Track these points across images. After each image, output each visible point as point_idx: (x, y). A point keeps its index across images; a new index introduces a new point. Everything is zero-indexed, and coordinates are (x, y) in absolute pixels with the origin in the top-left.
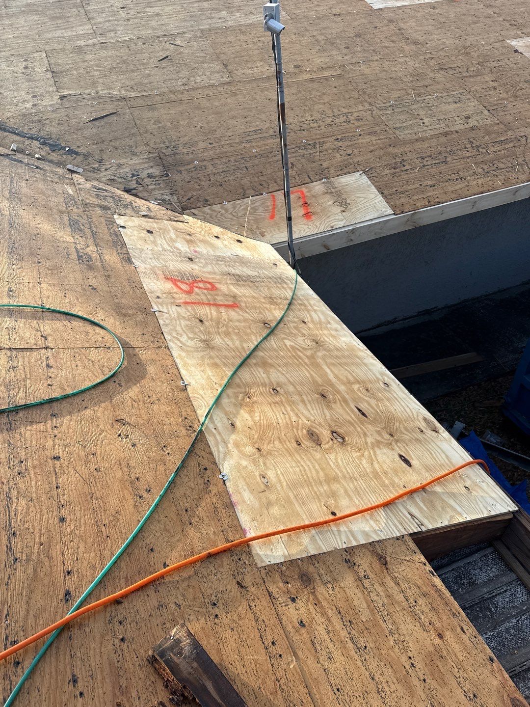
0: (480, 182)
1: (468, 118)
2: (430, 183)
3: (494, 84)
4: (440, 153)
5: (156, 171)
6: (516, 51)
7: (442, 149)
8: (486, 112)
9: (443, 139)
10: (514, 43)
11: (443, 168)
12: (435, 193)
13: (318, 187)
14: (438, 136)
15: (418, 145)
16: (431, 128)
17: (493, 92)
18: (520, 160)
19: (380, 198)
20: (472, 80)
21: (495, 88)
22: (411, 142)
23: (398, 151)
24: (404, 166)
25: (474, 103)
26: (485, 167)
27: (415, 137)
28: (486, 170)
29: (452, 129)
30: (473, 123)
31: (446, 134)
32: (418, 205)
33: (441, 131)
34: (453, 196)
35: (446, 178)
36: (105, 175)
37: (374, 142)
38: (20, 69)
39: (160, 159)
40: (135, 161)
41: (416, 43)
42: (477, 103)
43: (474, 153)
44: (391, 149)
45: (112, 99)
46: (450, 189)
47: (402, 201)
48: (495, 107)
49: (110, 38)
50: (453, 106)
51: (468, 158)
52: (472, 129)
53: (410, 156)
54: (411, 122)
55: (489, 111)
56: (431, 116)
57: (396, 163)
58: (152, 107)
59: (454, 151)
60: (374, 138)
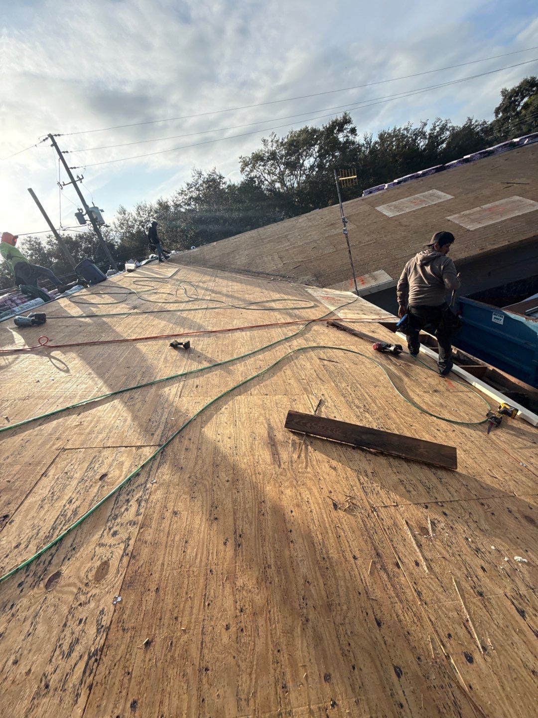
5: (314, 279)
6: (449, 221)
10: (448, 218)
13: (367, 276)
19: (388, 276)
24: (398, 266)
27: (402, 257)
36: (299, 282)
38: (270, 258)
39: (315, 276)
40: (307, 277)
41: (406, 226)
44: (393, 262)
45: (299, 262)
47: (396, 275)
49: (296, 245)
53: (400, 262)
56: (410, 249)
57: (395, 265)
58: (311, 262)
60: (387, 259)
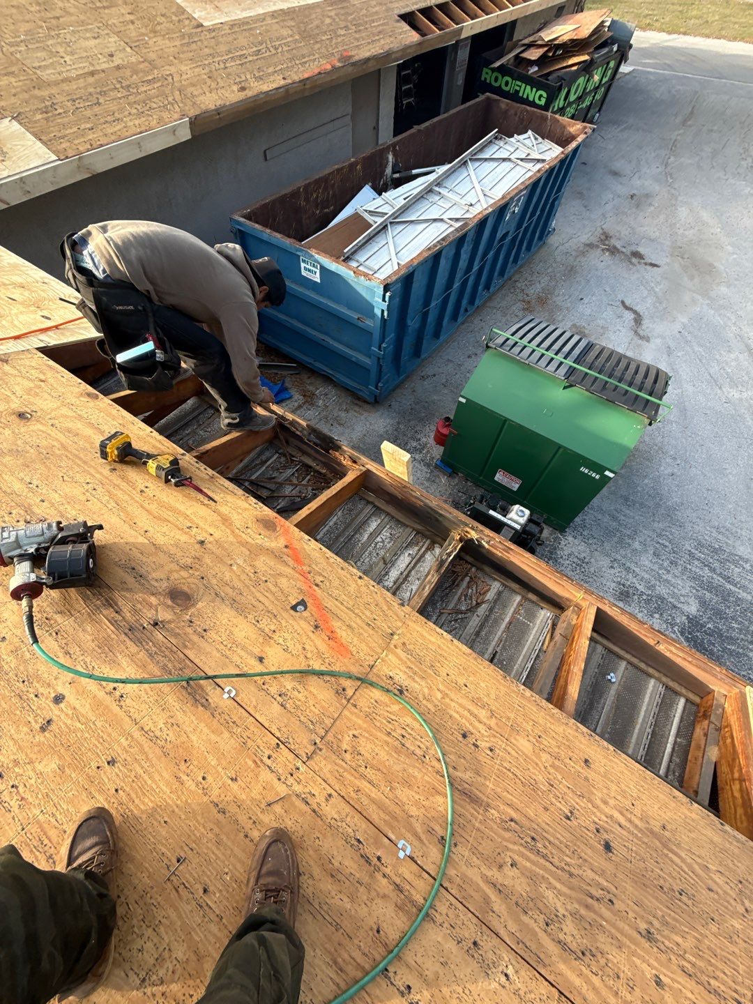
0: (137, 122)
1: (112, 56)
2: (89, 126)
3: (132, 17)
4: (90, 94)
7: (91, 90)
8: (128, 49)
9: (91, 80)
11: (97, 109)
12: (95, 136)
14: (85, 75)
15: (65, 87)
16: (73, 67)
17: (131, 27)
18: (170, 99)
19: (39, 144)
20: (106, 11)
21: (133, 22)
22: (57, 83)
23: (45, 93)
24: (56, 110)
25: (114, 39)
26: (139, 107)
27: (60, 78)
28: (141, 111)
29: (98, 68)
30: (117, 61)
31: (92, 74)
32: (81, 149)
33: (86, 70)
34: (113, 138)
35: (102, 120)
37: (15, 84)
42: (117, 38)
43: (125, 93)
44: (36, 92)
46: (110, 131)
47: (64, 146)
48: (137, 44)
50: (92, 43)
51: (120, 98)
52: (118, 68)
53: (59, 99)
54: (51, 61)
55: (131, 48)
56: (72, 53)
57: (46, 107)
59: (105, 92)
60: (13, 80)
